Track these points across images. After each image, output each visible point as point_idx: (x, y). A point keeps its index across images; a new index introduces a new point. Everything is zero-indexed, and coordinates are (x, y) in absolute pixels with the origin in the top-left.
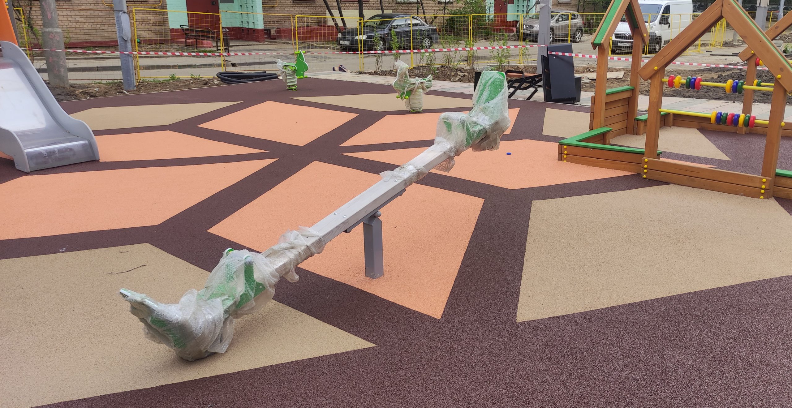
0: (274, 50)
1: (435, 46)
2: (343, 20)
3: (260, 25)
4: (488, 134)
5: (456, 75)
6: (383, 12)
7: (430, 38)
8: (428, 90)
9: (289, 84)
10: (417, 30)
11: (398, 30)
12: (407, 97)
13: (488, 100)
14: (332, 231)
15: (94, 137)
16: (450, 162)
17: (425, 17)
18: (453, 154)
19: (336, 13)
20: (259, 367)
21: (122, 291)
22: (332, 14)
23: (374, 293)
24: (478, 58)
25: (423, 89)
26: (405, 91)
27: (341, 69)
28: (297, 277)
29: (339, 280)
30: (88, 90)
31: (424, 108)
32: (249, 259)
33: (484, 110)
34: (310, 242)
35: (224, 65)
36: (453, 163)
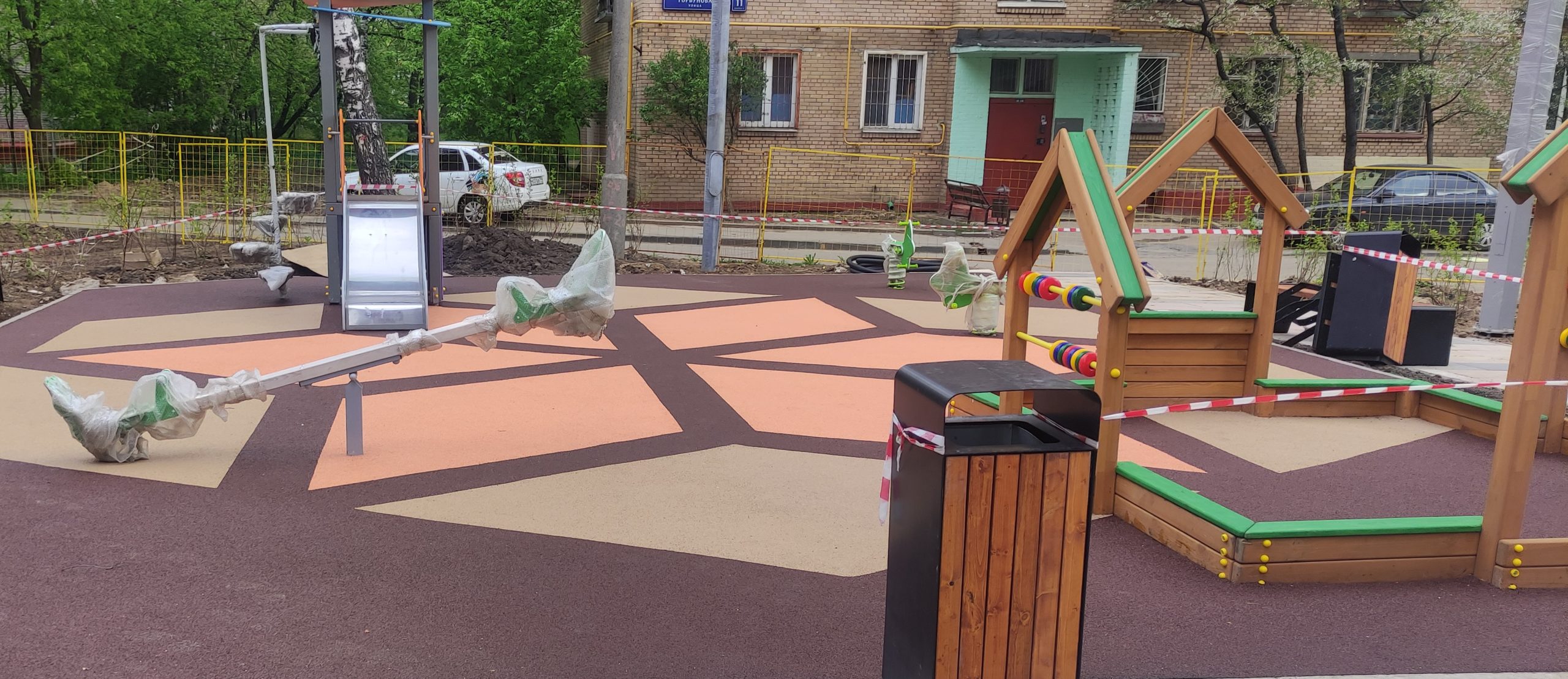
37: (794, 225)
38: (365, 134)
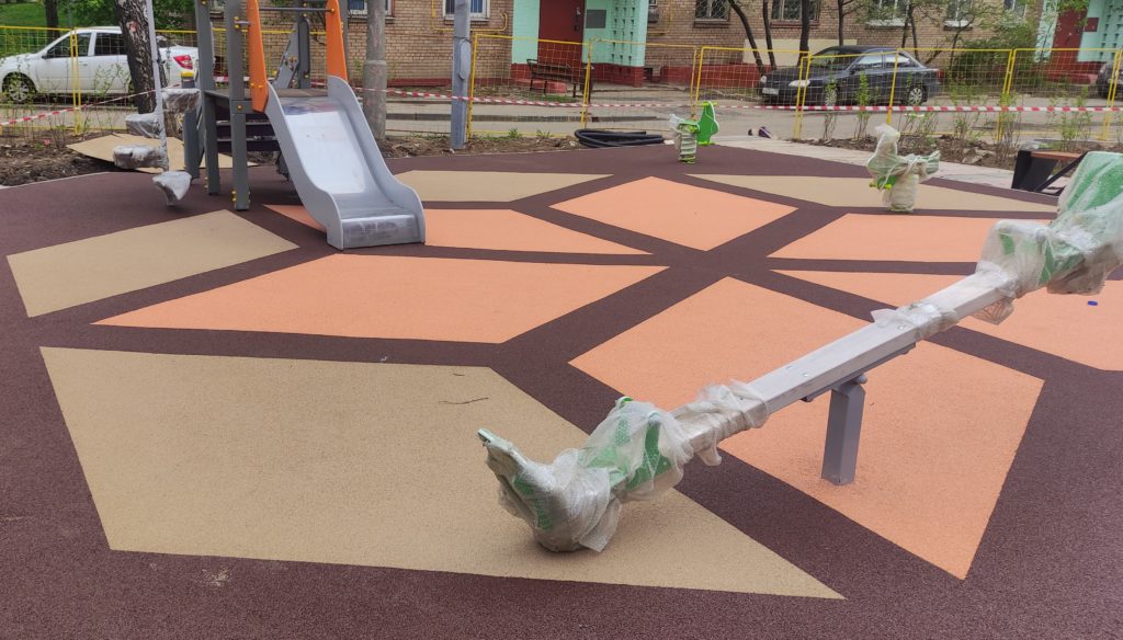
0: (657, 99)
1: (930, 102)
2: (771, 56)
3: (639, 61)
4: (1086, 265)
5: (972, 153)
6: (841, 42)
7: (925, 89)
8: (930, 177)
9: (683, 153)
10: (905, 74)
11: (872, 72)
12: (890, 186)
13: (1093, 204)
14: (783, 395)
15: (424, 210)
16: (1003, 307)
17: (916, 52)
18: (1012, 294)
19: (761, 44)
20: (651, 585)
21: (482, 432)
22: (754, 46)
23: (837, 509)
24: (1019, 126)
25: (920, 174)
26: (888, 175)
27: (762, 134)
28: (719, 459)
29: (776, 474)
30: (407, 146)
31: (918, 205)
32: (656, 418)
33: (1084, 222)
34: (746, 406)
35: (585, 119)
36: (1009, 309)
37: (426, 99)
38: (136, 21)
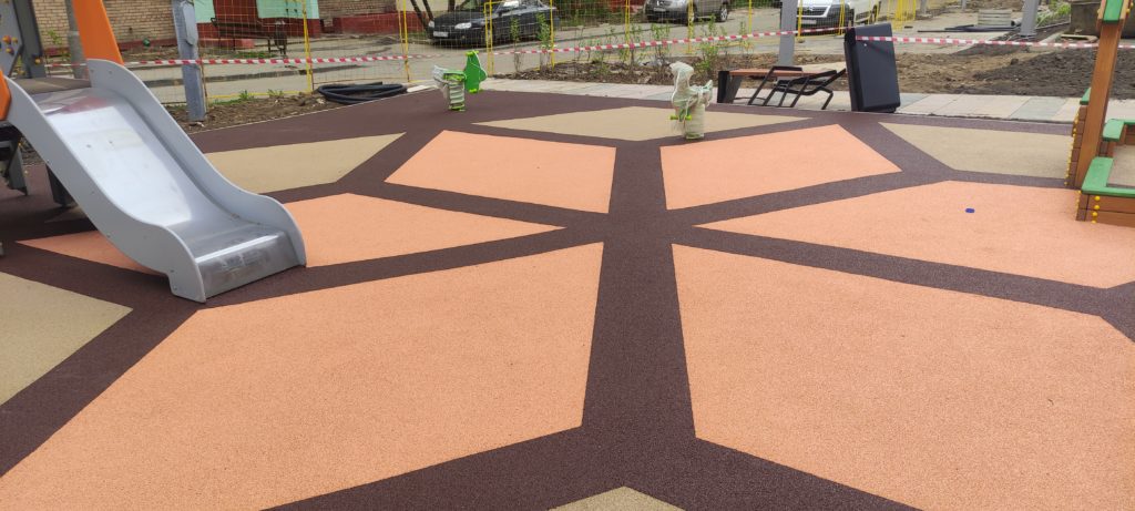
3: (314, 14)
9: (452, 102)
12: (690, 117)
26: (686, 108)
